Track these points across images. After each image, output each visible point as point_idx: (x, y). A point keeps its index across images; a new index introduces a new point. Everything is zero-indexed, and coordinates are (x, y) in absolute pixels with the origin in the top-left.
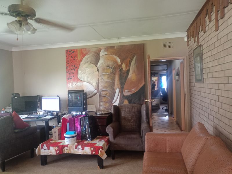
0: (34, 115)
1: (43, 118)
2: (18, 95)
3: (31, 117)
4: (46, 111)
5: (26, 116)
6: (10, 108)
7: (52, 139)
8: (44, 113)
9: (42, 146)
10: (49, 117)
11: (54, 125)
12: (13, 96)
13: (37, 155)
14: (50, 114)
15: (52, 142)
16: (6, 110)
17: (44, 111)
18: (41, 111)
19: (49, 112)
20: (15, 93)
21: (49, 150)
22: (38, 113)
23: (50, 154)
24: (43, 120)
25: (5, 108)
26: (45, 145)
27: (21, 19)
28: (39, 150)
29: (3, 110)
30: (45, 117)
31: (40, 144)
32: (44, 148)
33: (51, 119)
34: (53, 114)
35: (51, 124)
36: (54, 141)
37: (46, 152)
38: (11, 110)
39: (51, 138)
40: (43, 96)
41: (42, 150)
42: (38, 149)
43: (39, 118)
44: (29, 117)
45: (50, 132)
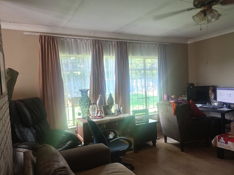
0: (207, 106)
1: (218, 109)
2: (192, 84)
3: (205, 106)
4: (221, 102)
5: (200, 105)
6: (185, 96)
7: (230, 133)
8: (219, 105)
9: (219, 138)
10: (226, 109)
11: (231, 119)
12: (188, 86)
13: (214, 146)
14: (226, 106)
15: (230, 136)
16: (182, 98)
17: (219, 102)
18: (216, 102)
19: (224, 103)
20: (190, 82)
21: (227, 145)
22: (212, 104)
23: (228, 149)
24: (219, 112)
25: (181, 97)
26: (222, 138)
27: (206, 8)
28: (216, 142)
29: (180, 97)
30: (221, 109)
31: (217, 136)
32: (220, 140)
33: (228, 112)
34: (230, 106)
35: (227, 117)
36: (232, 137)
37: (223, 145)
38: (187, 98)
39: (227, 132)
40: (218, 86)
41: (218, 143)
42: (214, 141)
43: (214, 109)
44: (203, 106)
45: (226, 125)
